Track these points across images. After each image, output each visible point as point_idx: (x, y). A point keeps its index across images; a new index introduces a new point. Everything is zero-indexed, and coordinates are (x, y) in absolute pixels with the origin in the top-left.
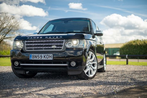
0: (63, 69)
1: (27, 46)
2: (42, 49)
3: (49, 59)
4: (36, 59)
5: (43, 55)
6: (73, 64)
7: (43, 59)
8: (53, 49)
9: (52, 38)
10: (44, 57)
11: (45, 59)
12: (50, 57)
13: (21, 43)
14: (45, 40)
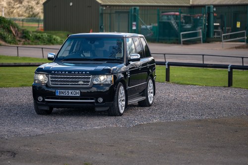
0: (91, 105)
1: (52, 81)
2: (69, 84)
3: (76, 95)
4: (62, 95)
5: (70, 91)
6: (101, 100)
7: (70, 95)
8: (80, 85)
9: (78, 73)
10: (71, 93)
11: (72, 95)
12: (77, 93)
13: (44, 77)
14: (71, 75)
